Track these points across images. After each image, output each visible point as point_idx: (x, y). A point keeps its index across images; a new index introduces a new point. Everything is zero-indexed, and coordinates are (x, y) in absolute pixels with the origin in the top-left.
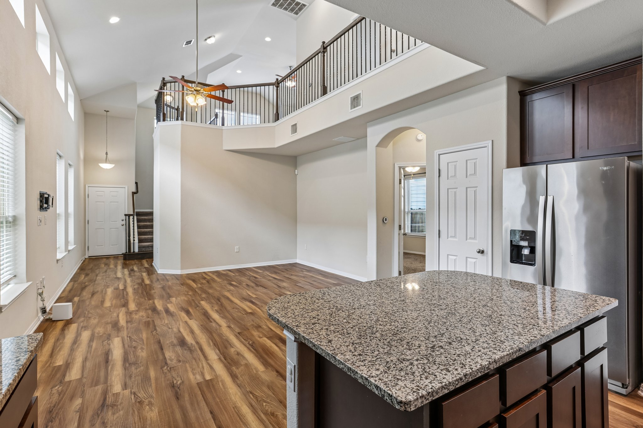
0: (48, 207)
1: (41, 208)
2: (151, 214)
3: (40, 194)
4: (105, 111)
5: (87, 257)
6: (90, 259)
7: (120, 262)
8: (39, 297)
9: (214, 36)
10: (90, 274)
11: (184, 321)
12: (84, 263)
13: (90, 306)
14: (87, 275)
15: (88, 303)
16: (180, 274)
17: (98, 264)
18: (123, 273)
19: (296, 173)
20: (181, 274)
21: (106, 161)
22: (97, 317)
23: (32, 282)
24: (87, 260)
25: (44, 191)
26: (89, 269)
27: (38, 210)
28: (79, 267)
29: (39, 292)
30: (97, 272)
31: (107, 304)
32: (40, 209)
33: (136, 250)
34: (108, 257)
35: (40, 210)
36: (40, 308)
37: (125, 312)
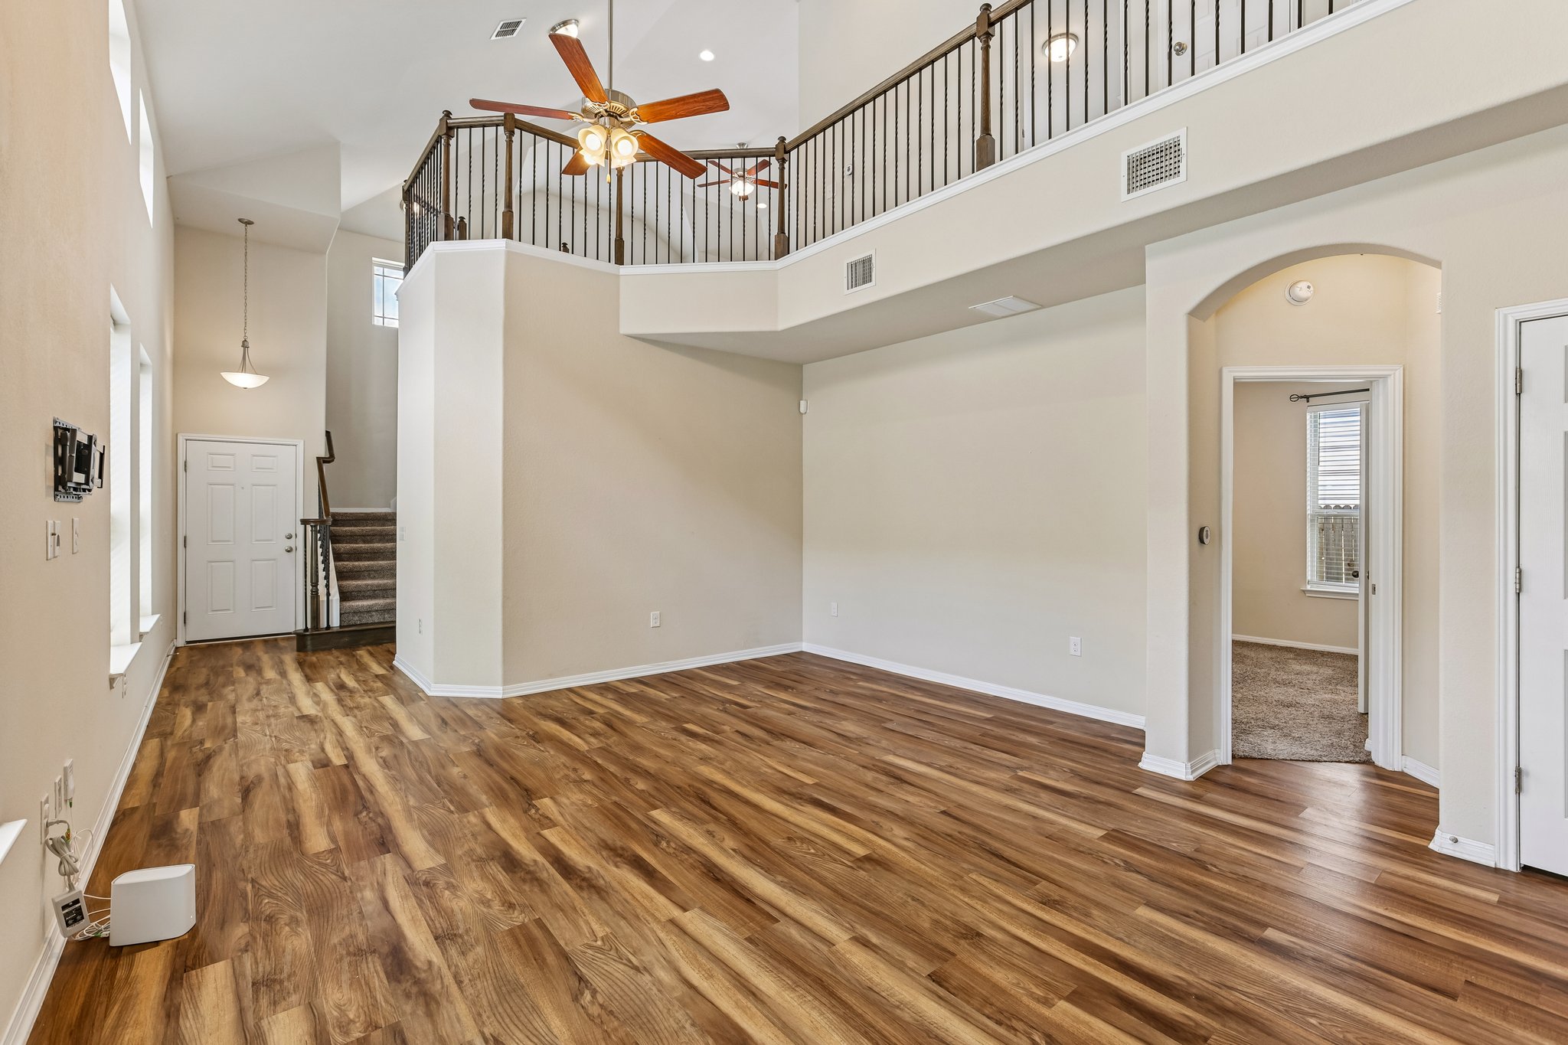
0: (87, 483)
1: (60, 488)
2: (391, 519)
3: (56, 428)
4: (240, 220)
5: (180, 643)
6: (191, 648)
7: (289, 659)
8: (53, 860)
9: (577, 21)
10: (210, 704)
11: (663, 919)
12: (178, 665)
13: (251, 850)
14: (199, 708)
15: (242, 836)
16: (500, 697)
17: (223, 667)
18: (316, 699)
19: (802, 410)
20: (502, 699)
21: (244, 365)
22: (303, 916)
23: (21, 823)
24: (182, 655)
25: (69, 421)
26: (198, 688)
27: (47, 495)
28: (165, 680)
29: (48, 837)
30: (232, 697)
31: (317, 840)
32: (56, 489)
33: (335, 622)
34: (246, 643)
35: (55, 496)
36: (56, 904)
37: (402, 881)
